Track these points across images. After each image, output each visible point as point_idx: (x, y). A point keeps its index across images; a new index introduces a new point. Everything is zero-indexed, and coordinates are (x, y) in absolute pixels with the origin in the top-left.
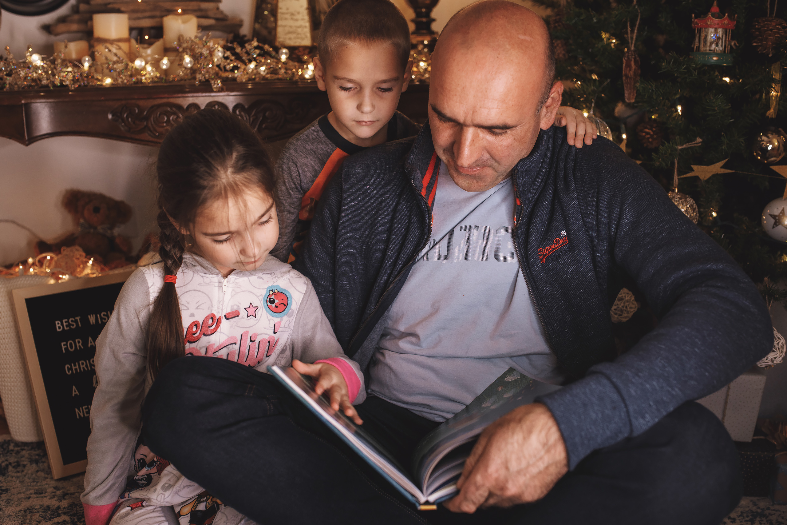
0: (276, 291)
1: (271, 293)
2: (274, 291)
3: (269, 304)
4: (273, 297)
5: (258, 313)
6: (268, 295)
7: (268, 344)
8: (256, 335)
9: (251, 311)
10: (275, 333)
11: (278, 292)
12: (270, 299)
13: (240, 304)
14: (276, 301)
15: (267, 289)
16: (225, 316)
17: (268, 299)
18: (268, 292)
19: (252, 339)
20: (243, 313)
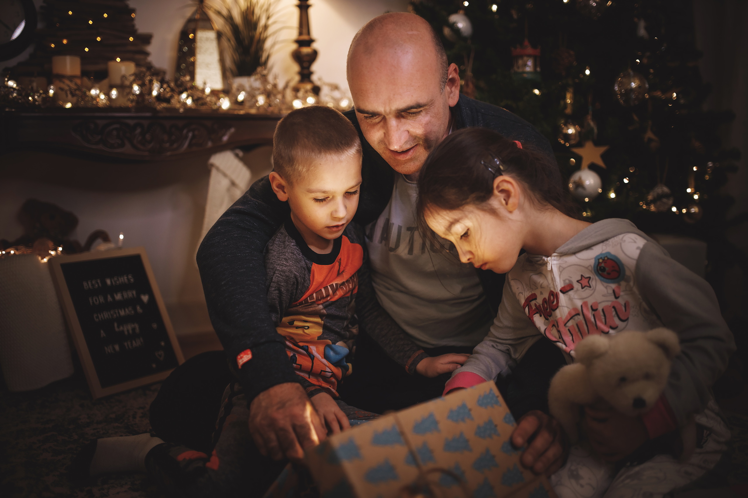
0: (606, 258)
1: (601, 261)
2: (603, 258)
3: (600, 272)
4: (603, 265)
5: (593, 283)
6: (597, 263)
7: (613, 310)
8: (597, 304)
9: (585, 282)
10: (616, 298)
11: (608, 259)
12: (600, 267)
13: (571, 277)
14: (607, 269)
15: (595, 258)
16: (561, 291)
17: (599, 268)
18: (597, 261)
19: (594, 308)
20: (577, 286)
